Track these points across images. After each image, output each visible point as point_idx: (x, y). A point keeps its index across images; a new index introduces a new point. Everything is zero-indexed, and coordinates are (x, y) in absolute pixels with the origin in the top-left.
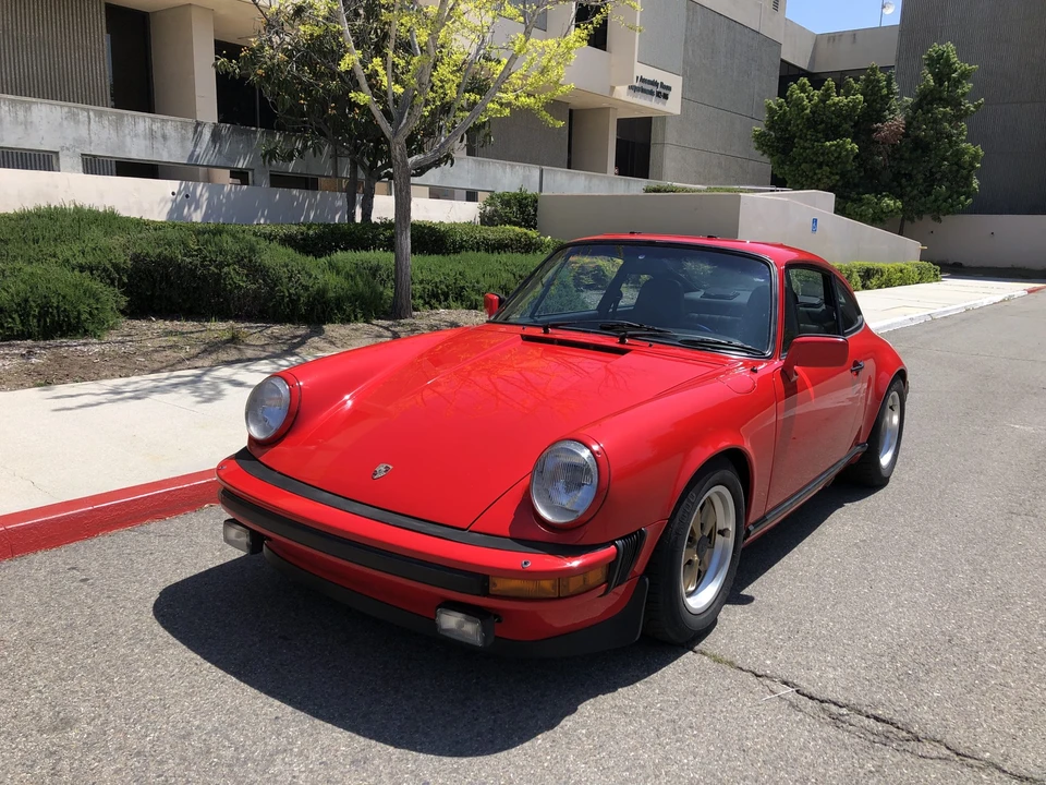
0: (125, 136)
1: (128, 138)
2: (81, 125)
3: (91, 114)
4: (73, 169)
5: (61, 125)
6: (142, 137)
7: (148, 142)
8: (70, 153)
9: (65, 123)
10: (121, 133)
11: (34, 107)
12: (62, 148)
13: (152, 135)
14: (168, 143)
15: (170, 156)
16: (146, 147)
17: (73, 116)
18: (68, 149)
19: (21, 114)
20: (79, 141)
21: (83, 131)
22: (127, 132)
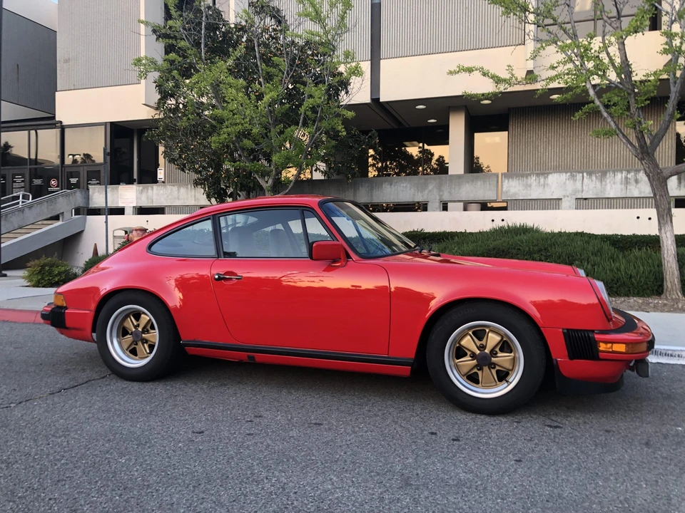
0: (606, 185)
1: (608, 186)
2: (577, 182)
3: (585, 174)
4: (570, 208)
5: (565, 183)
6: (619, 184)
7: (623, 186)
8: (569, 199)
9: (568, 182)
10: (604, 183)
11: (550, 176)
12: (564, 196)
13: (627, 181)
14: (639, 185)
15: (640, 193)
16: (622, 190)
17: (573, 177)
18: (568, 196)
19: (542, 180)
20: (576, 191)
21: (578, 184)
22: (608, 181)
